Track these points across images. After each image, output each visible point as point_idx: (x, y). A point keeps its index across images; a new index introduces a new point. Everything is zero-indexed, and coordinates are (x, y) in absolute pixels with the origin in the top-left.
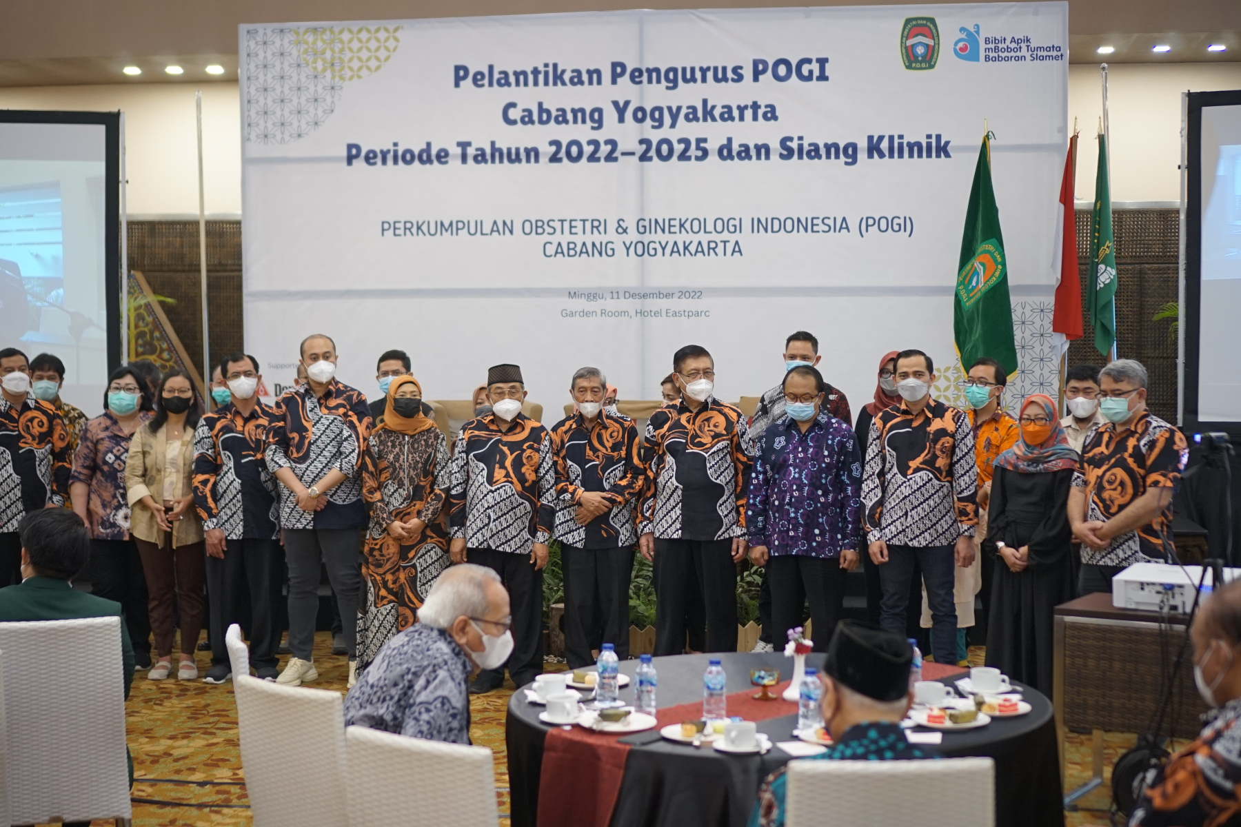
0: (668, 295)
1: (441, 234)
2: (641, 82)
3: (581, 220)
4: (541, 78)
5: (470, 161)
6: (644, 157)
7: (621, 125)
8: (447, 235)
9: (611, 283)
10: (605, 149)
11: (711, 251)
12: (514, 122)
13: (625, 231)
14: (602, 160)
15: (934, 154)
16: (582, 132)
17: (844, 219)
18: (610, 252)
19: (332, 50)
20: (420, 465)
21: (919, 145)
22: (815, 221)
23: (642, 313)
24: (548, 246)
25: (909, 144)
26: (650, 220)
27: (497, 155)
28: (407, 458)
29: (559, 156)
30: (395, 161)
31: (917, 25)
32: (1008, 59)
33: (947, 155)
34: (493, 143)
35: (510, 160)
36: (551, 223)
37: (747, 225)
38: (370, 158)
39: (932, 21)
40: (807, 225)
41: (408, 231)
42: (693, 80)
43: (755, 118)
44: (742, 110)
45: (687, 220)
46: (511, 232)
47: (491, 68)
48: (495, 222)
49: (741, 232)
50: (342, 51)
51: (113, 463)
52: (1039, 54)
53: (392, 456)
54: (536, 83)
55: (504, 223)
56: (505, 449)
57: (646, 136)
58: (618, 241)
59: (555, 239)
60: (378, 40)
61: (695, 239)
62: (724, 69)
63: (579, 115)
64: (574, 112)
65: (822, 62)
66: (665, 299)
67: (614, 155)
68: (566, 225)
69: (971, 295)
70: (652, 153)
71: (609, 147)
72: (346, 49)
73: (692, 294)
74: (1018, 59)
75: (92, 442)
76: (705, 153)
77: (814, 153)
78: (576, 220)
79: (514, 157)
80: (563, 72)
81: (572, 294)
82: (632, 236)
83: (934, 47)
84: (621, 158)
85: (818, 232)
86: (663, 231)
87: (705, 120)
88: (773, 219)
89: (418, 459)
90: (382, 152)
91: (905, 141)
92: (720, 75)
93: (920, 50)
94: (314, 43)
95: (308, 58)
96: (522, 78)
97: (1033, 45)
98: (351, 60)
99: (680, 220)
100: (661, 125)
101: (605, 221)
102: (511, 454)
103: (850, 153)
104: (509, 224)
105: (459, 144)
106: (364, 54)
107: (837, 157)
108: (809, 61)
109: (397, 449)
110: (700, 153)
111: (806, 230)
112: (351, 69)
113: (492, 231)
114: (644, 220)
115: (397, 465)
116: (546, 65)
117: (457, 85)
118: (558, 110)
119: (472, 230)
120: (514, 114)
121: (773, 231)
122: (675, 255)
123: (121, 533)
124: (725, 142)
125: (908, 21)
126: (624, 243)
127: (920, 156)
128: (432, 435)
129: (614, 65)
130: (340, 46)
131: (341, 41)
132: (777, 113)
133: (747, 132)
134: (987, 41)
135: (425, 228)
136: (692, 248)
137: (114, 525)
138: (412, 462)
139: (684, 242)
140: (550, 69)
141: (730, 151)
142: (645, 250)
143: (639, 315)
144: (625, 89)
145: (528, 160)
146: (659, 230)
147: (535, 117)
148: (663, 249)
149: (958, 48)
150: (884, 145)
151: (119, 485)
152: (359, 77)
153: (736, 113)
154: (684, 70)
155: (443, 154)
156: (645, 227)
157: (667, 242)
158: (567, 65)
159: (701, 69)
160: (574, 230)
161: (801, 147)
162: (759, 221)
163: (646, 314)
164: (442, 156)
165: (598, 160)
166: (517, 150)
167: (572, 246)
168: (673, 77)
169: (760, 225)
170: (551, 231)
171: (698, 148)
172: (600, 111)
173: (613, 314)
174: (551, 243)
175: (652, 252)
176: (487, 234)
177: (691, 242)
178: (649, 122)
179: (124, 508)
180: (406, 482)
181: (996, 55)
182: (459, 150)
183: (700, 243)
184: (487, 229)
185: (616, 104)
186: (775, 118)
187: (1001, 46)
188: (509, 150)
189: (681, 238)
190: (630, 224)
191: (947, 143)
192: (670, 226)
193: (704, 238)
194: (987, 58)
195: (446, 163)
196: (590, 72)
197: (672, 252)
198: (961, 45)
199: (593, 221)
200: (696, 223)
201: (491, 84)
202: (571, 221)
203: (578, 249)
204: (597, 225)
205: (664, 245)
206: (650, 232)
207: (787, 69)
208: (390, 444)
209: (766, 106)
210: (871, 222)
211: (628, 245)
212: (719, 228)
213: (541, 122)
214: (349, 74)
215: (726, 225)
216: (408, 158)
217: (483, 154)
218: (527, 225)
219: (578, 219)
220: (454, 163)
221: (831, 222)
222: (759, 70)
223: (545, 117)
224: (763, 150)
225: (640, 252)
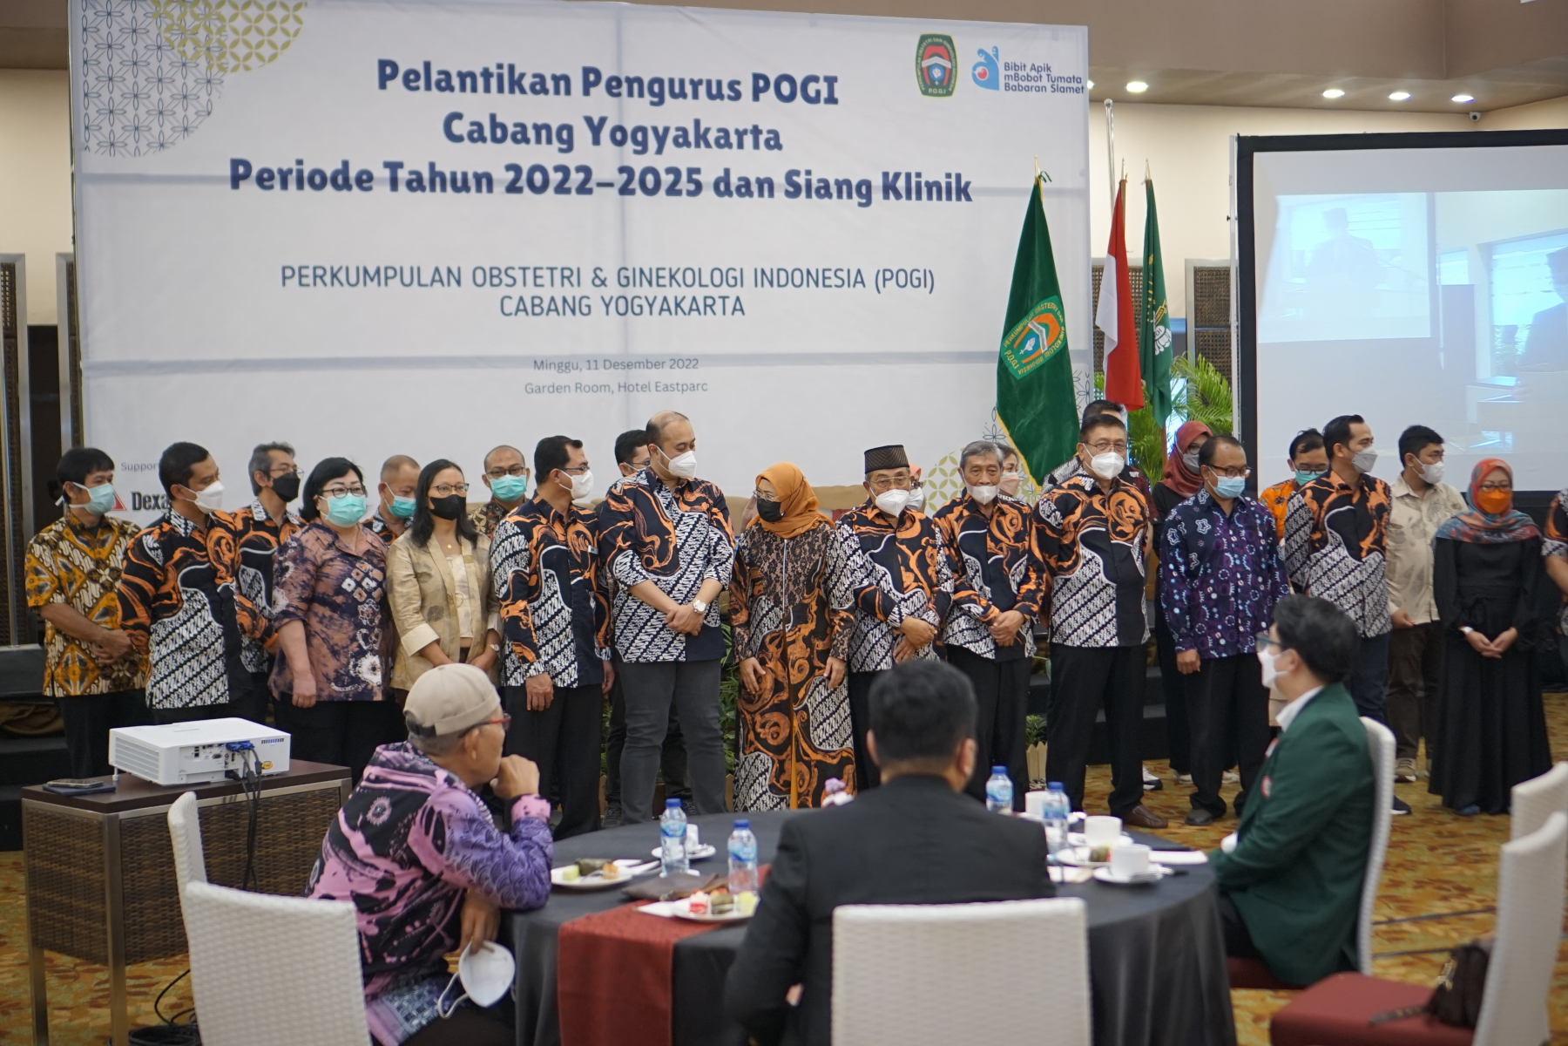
0: (657, 365)
1: (365, 284)
2: (619, 95)
3: (548, 268)
4: (494, 82)
5: (402, 187)
6: (625, 190)
7: (596, 147)
8: (372, 285)
9: (587, 349)
10: (576, 178)
11: (708, 309)
12: (459, 139)
13: (603, 283)
14: (573, 191)
15: (954, 196)
16: (547, 155)
17: (859, 272)
18: (585, 310)
19: (208, 29)
20: (802, 578)
21: (937, 184)
22: (827, 274)
23: (626, 387)
24: (506, 301)
25: (927, 184)
26: (634, 270)
27: (438, 180)
28: (786, 568)
29: (519, 185)
30: (300, 185)
31: (934, 44)
32: (1028, 89)
33: (968, 198)
34: (432, 166)
35: (456, 189)
36: (510, 272)
37: (749, 277)
38: (264, 179)
39: (949, 40)
40: (816, 278)
41: (318, 280)
42: (683, 95)
43: (756, 146)
44: (741, 134)
45: (679, 269)
46: (459, 282)
47: (427, 66)
48: (437, 270)
49: (742, 285)
50: (221, 30)
51: (353, 592)
52: (1061, 84)
53: (767, 564)
54: (487, 89)
55: (449, 271)
56: (904, 547)
57: (627, 163)
58: (595, 295)
59: (516, 292)
60: (272, 19)
61: (689, 293)
62: (719, 83)
63: (544, 133)
64: (537, 128)
65: (831, 81)
66: (654, 369)
67: (588, 186)
68: (530, 274)
69: (1024, 362)
70: (635, 185)
71: (581, 176)
72: (228, 29)
73: (687, 363)
74: (1039, 89)
75: (314, 564)
76: (699, 187)
77: (824, 190)
78: (541, 268)
79: (460, 184)
80: (522, 76)
81: (539, 364)
82: (612, 289)
83: (951, 70)
84: (597, 190)
85: (830, 286)
86: (650, 283)
87: (698, 145)
88: (779, 270)
89: (799, 570)
90: (280, 171)
91: (923, 180)
92: (714, 91)
93: (937, 73)
94: (182, 18)
95: (173, 38)
96: (468, 81)
97: (1054, 74)
98: (235, 44)
99: (670, 270)
100: (645, 150)
101: (579, 270)
102: (913, 554)
103: (864, 191)
104: (455, 272)
105: (387, 165)
106: (254, 38)
107: (850, 196)
108: (815, 79)
109: (774, 556)
110: (692, 187)
111: (817, 284)
112: (234, 56)
113: (433, 281)
114: (626, 269)
115: (773, 576)
116: (500, 66)
117: (383, 86)
118: (516, 125)
119: (407, 280)
120: (459, 128)
121: (779, 285)
122: (665, 314)
123: (368, 691)
124: (722, 174)
125: (923, 38)
126: (603, 298)
127: (939, 198)
128: (820, 535)
129: (587, 71)
130: (219, 24)
131: (221, 18)
132: (782, 141)
133: (748, 163)
134: (1007, 66)
135: (342, 275)
136: (686, 305)
137: (356, 680)
138: (792, 574)
139: (676, 298)
140: (505, 72)
141: (728, 185)
142: (628, 307)
143: (622, 389)
144: (599, 103)
145: (479, 189)
146: (645, 282)
147: (487, 133)
148: (651, 306)
149: (976, 73)
150: (901, 184)
151: (361, 622)
152: (247, 68)
153: (734, 139)
154: (672, 81)
155: (365, 177)
156: (627, 278)
157: (655, 298)
158: (527, 68)
159: (692, 82)
160: (539, 281)
161: (809, 183)
162: (763, 272)
163: (631, 388)
164: (365, 180)
165: (568, 191)
166: (465, 175)
167: (537, 301)
168: (659, 90)
169: (765, 277)
170: (510, 281)
171: (690, 180)
172: (569, 128)
173: (591, 389)
174: (510, 298)
175: (637, 310)
176: (426, 285)
177: (684, 298)
178: (630, 146)
179: (368, 655)
180: (784, 600)
181: (1016, 83)
182: (387, 173)
183: (694, 299)
184: (426, 279)
185: (589, 120)
186: (779, 146)
187: (1021, 73)
188: (454, 175)
189: (672, 292)
190: (610, 274)
191: (968, 184)
192: (658, 277)
193: (700, 293)
194: (1007, 87)
195: (370, 189)
196: (556, 79)
197: (662, 310)
198: (980, 69)
199: (563, 269)
200: (689, 274)
201: (428, 87)
202: (535, 269)
203: (545, 306)
204: (569, 275)
205: (651, 301)
206: (634, 285)
207: (791, 89)
208: (764, 547)
209: (769, 132)
210: (888, 275)
211: (607, 301)
212: (717, 280)
213: (495, 140)
214: (232, 63)
215: (726, 277)
216: (317, 180)
217: (419, 179)
218: (479, 274)
219: (545, 266)
220: (381, 189)
221: (844, 275)
222: (760, 84)
223: (499, 133)
224: (766, 186)
225: (622, 310)
